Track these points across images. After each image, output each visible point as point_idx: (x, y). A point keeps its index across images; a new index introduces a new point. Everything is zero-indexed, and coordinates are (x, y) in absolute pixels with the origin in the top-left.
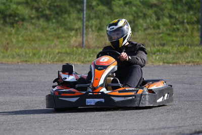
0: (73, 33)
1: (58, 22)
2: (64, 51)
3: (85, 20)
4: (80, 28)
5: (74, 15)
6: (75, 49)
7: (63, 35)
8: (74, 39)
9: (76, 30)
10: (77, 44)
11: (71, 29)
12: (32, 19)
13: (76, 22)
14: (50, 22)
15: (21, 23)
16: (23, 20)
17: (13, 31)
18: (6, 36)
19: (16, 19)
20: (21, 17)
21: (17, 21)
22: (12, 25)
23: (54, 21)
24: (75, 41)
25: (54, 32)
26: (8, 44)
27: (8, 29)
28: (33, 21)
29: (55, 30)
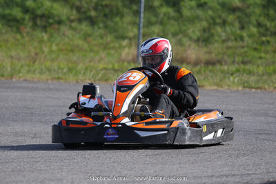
0: (125, 43)
1: (106, 27)
2: (110, 66)
3: (141, 25)
4: (134, 37)
5: (128, 18)
6: (126, 64)
7: (112, 45)
8: (126, 50)
9: (130, 39)
10: (130, 57)
11: (123, 38)
12: (72, 21)
13: (130, 27)
14: (96, 27)
15: (56, 26)
16: (60, 22)
17: (46, 37)
18: (36, 44)
19: (51, 21)
20: (56, 19)
21: (52, 24)
22: (45, 28)
23: (101, 25)
24: (128, 54)
25: (101, 41)
26: (37, 54)
27: (39, 34)
28: (73, 25)
29: (102, 37)
